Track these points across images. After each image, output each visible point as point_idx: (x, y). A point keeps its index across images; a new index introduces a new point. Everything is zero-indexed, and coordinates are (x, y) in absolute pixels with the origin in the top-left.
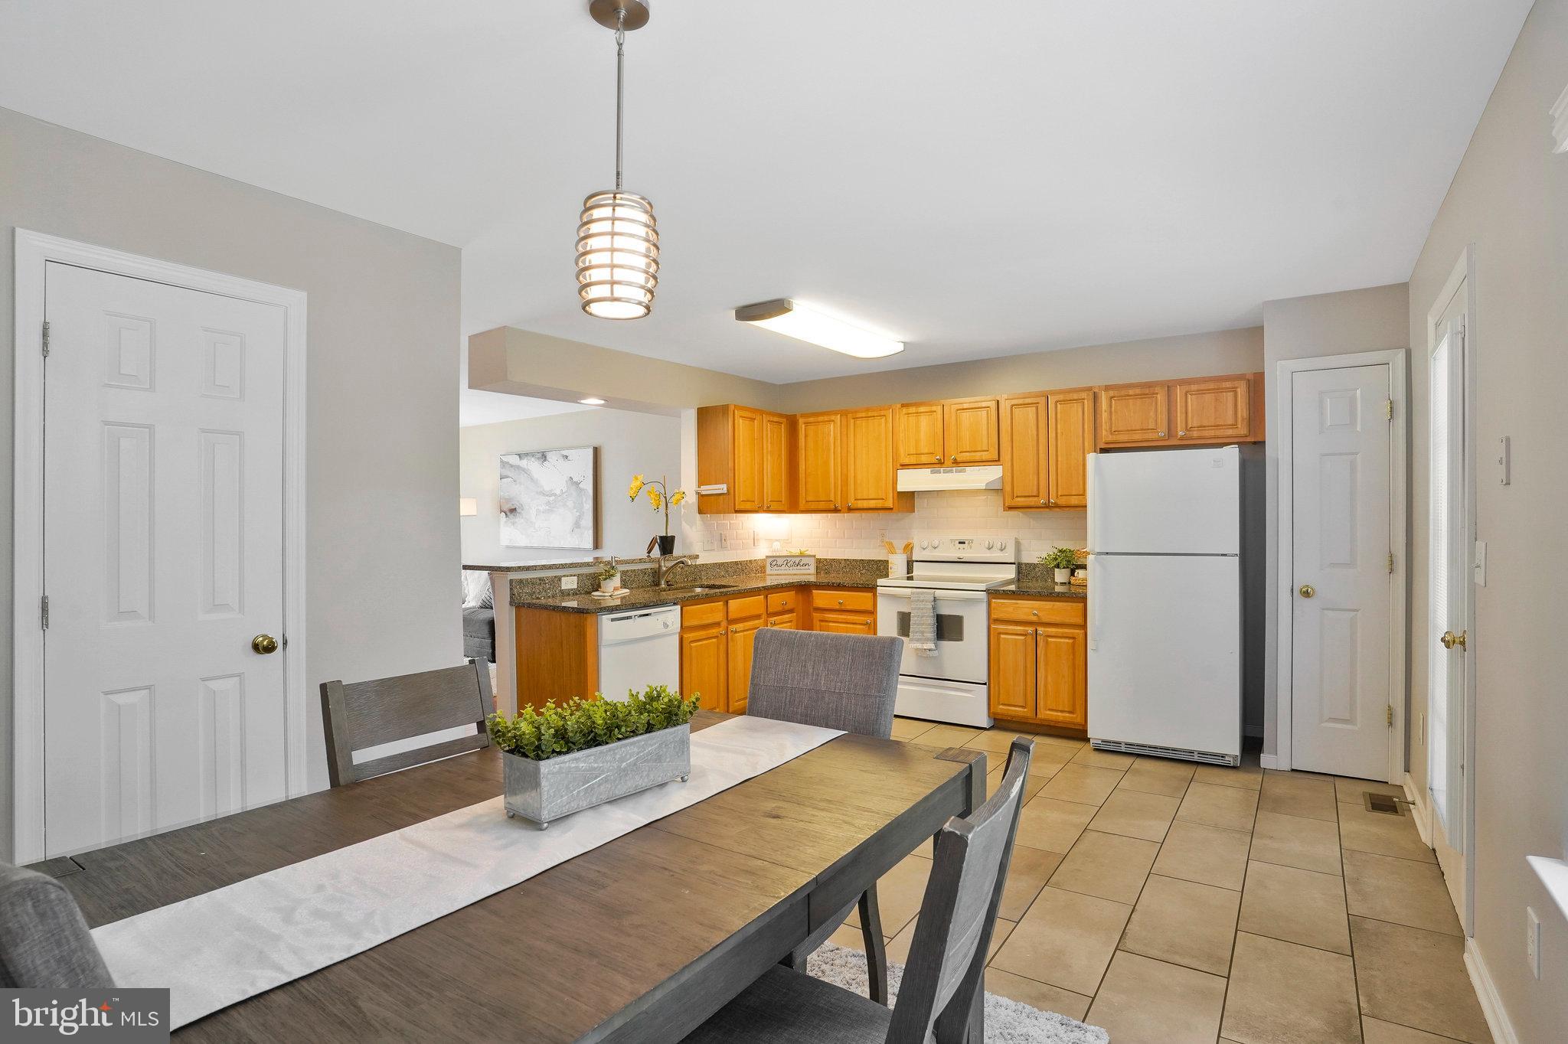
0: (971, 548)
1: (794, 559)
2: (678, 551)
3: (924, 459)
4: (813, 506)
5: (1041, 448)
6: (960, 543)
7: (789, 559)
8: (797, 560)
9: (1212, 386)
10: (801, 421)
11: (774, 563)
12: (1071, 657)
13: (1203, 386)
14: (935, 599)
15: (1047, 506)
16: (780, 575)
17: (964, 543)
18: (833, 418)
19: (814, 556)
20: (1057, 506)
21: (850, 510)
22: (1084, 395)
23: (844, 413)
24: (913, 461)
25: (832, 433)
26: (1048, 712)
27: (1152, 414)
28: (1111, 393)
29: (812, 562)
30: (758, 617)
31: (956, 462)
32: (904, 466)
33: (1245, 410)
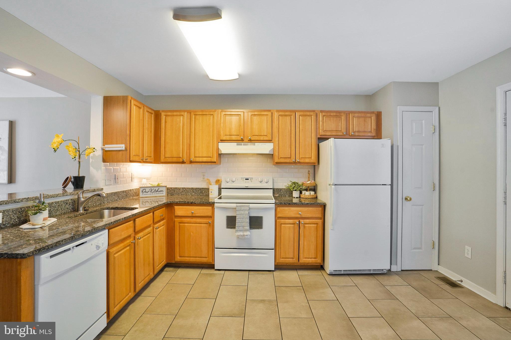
0: (252, 181)
1: (155, 188)
2: (86, 186)
3: (234, 138)
4: (169, 160)
5: (292, 136)
6: (246, 179)
7: (152, 189)
8: (157, 189)
9: (363, 115)
10: (163, 114)
11: (144, 191)
12: (316, 233)
13: (360, 115)
14: (250, 209)
15: (295, 163)
16: (148, 197)
17: (248, 179)
18: (182, 113)
19: (166, 187)
20: (299, 163)
21: (191, 162)
22: (312, 113)
23: (190, 112)
24: (228, 138)
25: (182, 121)
26: (304, 259)
27: (340, 124)
28: (324, 114)
29: (164, 189)
31: (250, 141)
32: (222, 141)
33: (375, 126)
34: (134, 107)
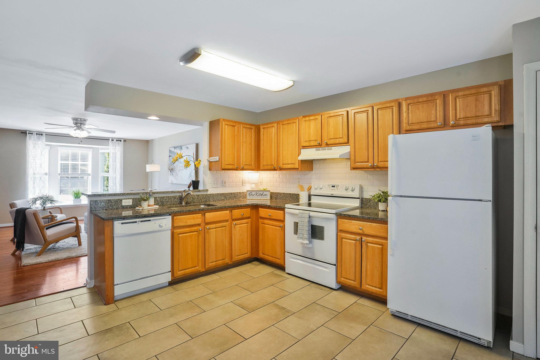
0: (337, 189)
1: (260, 192)
3: (312, 143)
4: (266, 168)
5: (369, 135)
6: (332, 186)
7: (258, 192)
8: (261, 193)
10: (261, 127)
11: (251, 194)
12: (381, 256)
13: (467, 92)
14: (310, 217)
15: (373, 167)
16: (253, 199)
17: (334, 187)
18: (273, 125)
19: (269, 191)
20: (378, 167)
21: (281, 169)
22: (392, 104)
23: (278, 123)
24: (307, 144)
25: (273, 132)
26: (367, 286)
27: (433, 112)
28: (409, 102)
29: (269, 194)
30: (227, 221)
31: (327, 145)
32: (304, 147)
33: (497, 105)
34: (226, 126)
